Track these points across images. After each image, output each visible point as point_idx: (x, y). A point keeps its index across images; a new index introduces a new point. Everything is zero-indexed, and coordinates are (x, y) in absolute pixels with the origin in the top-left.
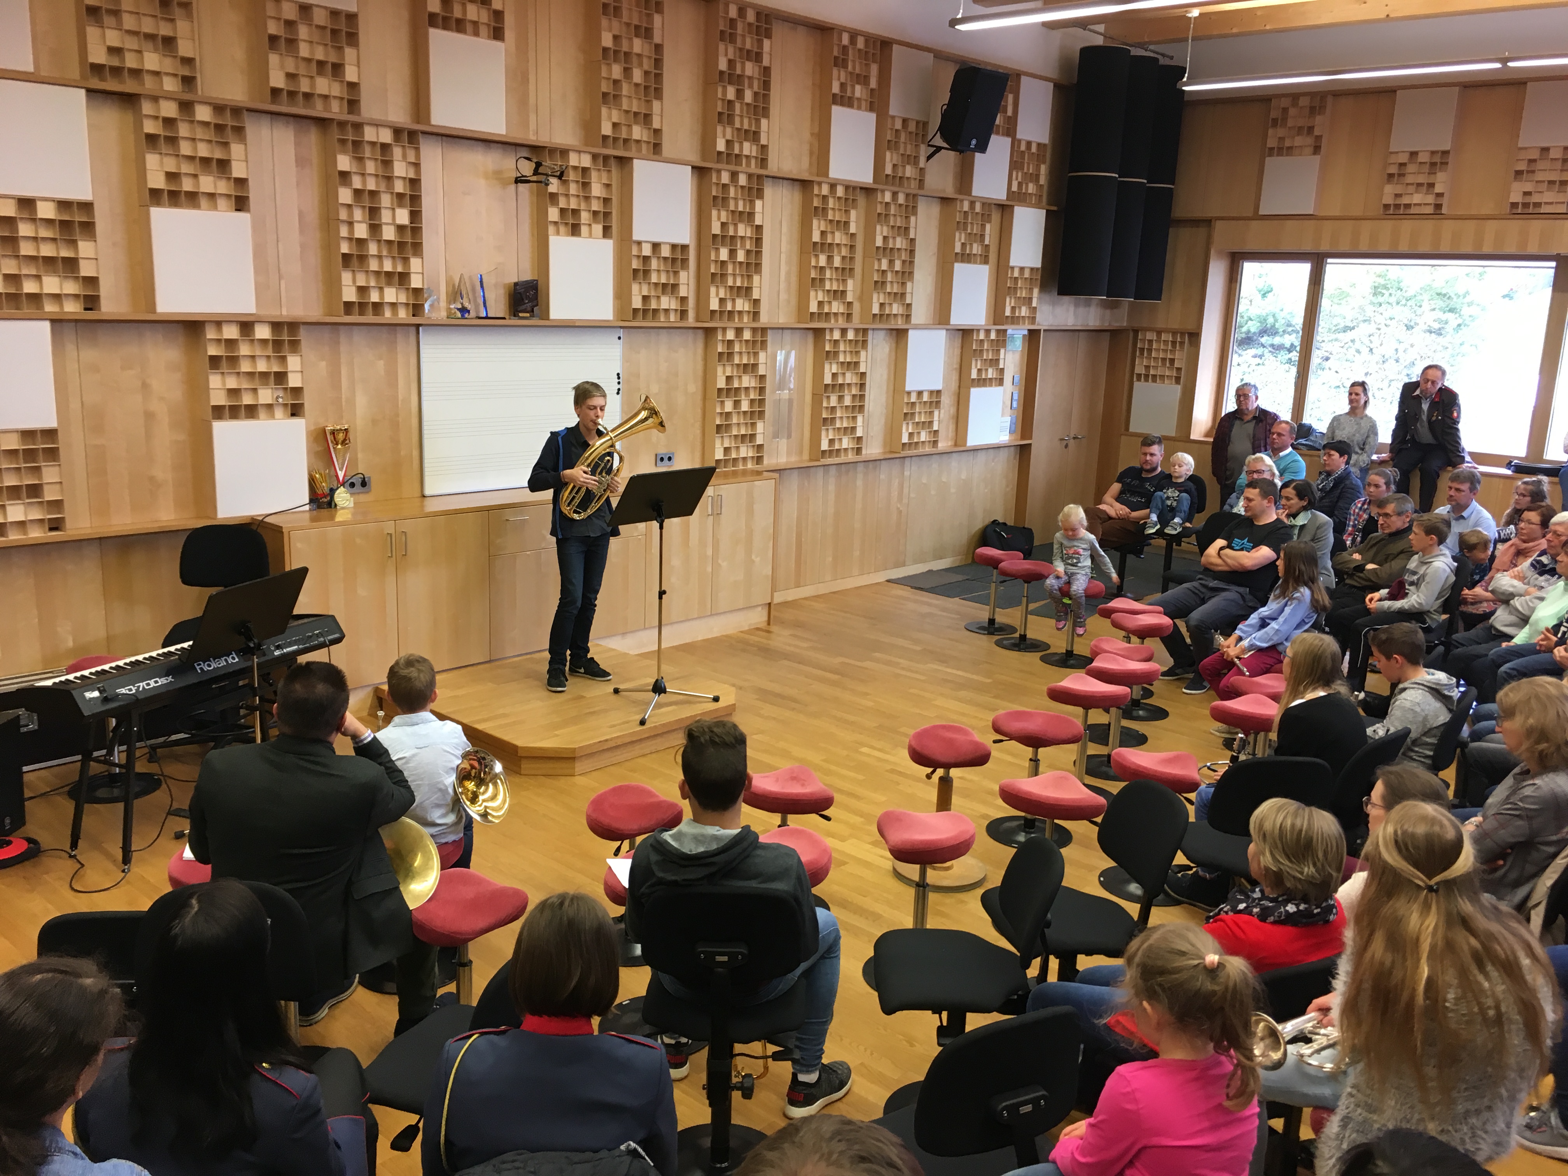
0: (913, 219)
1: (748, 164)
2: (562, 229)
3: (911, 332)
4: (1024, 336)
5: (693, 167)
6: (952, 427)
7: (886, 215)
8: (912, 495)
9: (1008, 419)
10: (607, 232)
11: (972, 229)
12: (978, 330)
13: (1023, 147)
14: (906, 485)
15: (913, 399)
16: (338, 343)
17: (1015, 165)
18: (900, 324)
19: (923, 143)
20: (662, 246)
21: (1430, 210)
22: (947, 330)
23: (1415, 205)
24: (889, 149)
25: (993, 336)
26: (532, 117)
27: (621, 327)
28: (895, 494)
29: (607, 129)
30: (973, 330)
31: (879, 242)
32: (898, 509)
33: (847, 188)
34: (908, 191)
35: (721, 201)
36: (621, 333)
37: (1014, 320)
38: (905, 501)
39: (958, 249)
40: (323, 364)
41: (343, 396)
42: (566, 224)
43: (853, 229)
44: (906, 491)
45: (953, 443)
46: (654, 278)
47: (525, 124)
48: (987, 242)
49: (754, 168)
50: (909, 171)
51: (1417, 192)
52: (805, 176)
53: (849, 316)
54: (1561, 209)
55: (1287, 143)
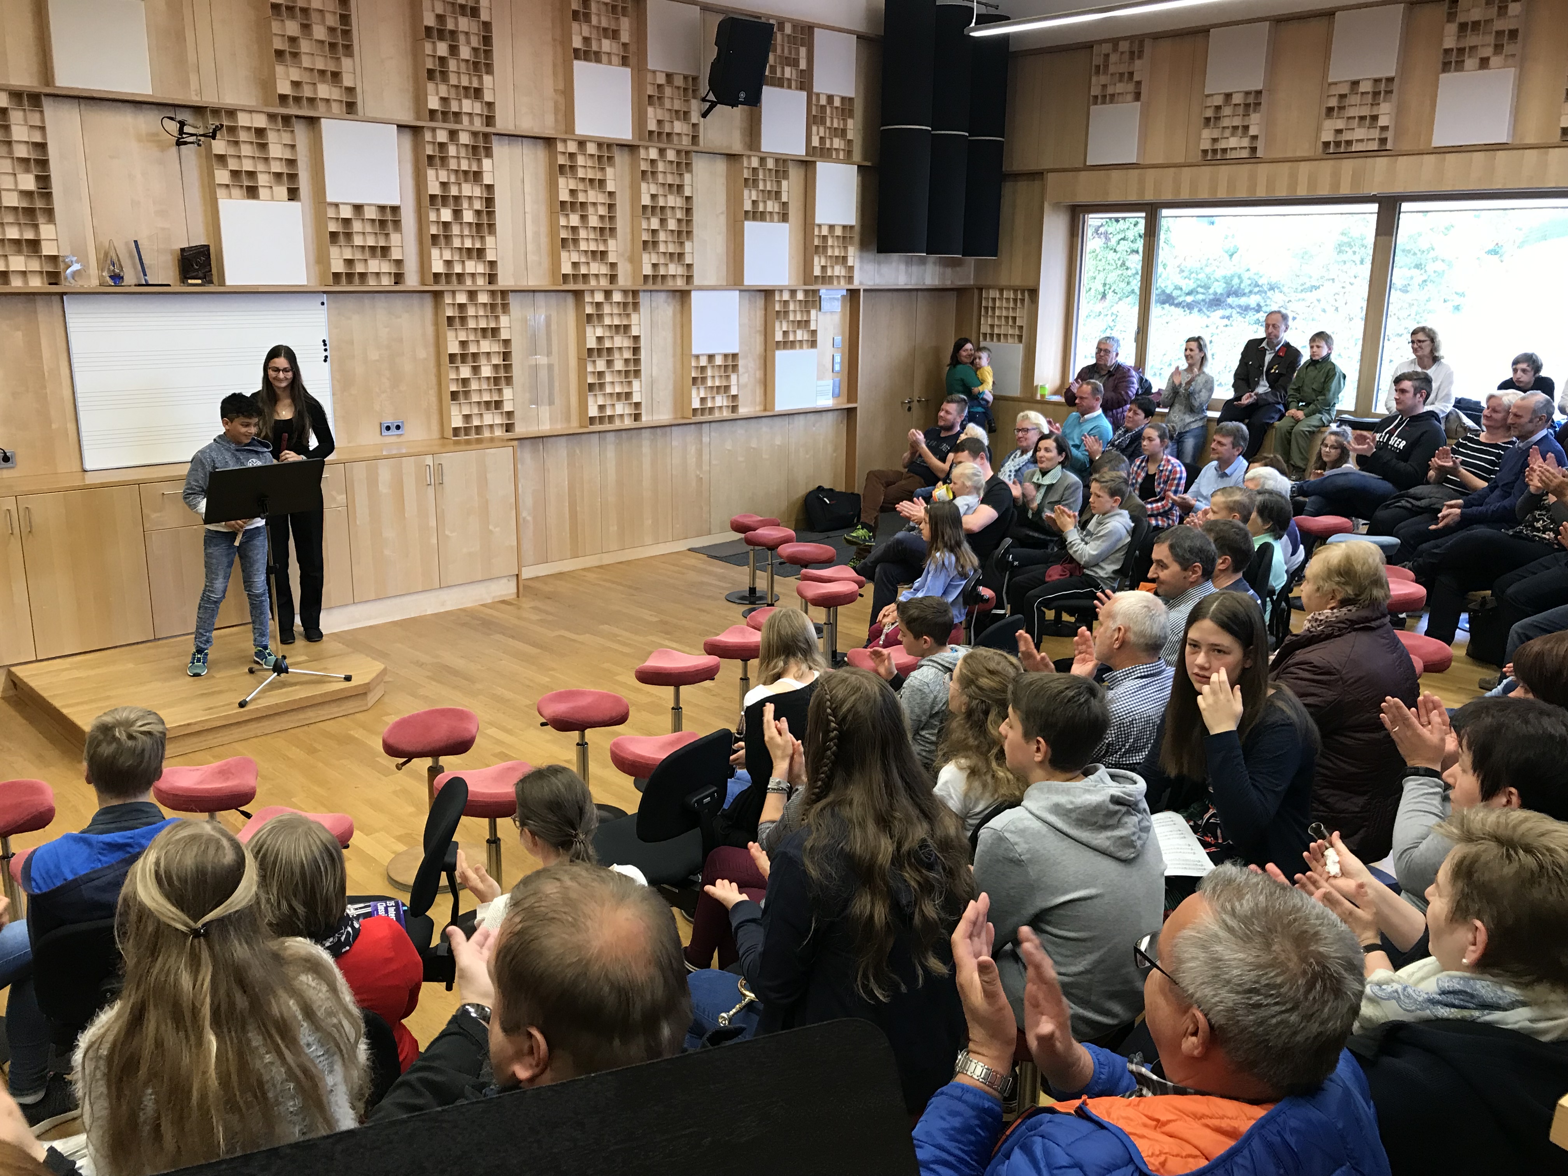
0: (687, 177)
1: (471, 122)
2: (236, 192)
3: (693, 294)
4: (843, 296)
5: (399, 126)
6: (759, 391)
7: (653, 173)
8: (714, 462)
9: (830, 382)
10: (293, 194)
11: (765, 186)
12: (781, 291)
13: (823, 101)
14: (706, 451)
15: (703, 362)
17: (814, 119)
18: (680, 284)
19: (694, 98)
20: (366, 208)
21: (1245, 154)
22: (740, 291)
23: (1231, 149)
24: (650, 104)
25: (800, 296)
26: (193, 79)
27: (324, 292)
28: (692, 460)
29: (284, 88)
30: (773, 291)
31: (646, 200)
32: (697, 476)
33: (600, 145)
34: (679, 147)
35: (438, 159)
36: (325, 298)
37: (826, 279)
38: (706, 467)
39: (748, 206)
42: (242, 186)
43: (610, 187)
44: (706, 457)
45: (762, 408)
46: (358, 241)
47: (186, 84)
48: (784, 199)
49: (478, 125)
50: (679, 127)
51: (1233, 135)
52: (549, 133)
53: (613, 278)
54: (1374, 146)
55: (1110, 90)
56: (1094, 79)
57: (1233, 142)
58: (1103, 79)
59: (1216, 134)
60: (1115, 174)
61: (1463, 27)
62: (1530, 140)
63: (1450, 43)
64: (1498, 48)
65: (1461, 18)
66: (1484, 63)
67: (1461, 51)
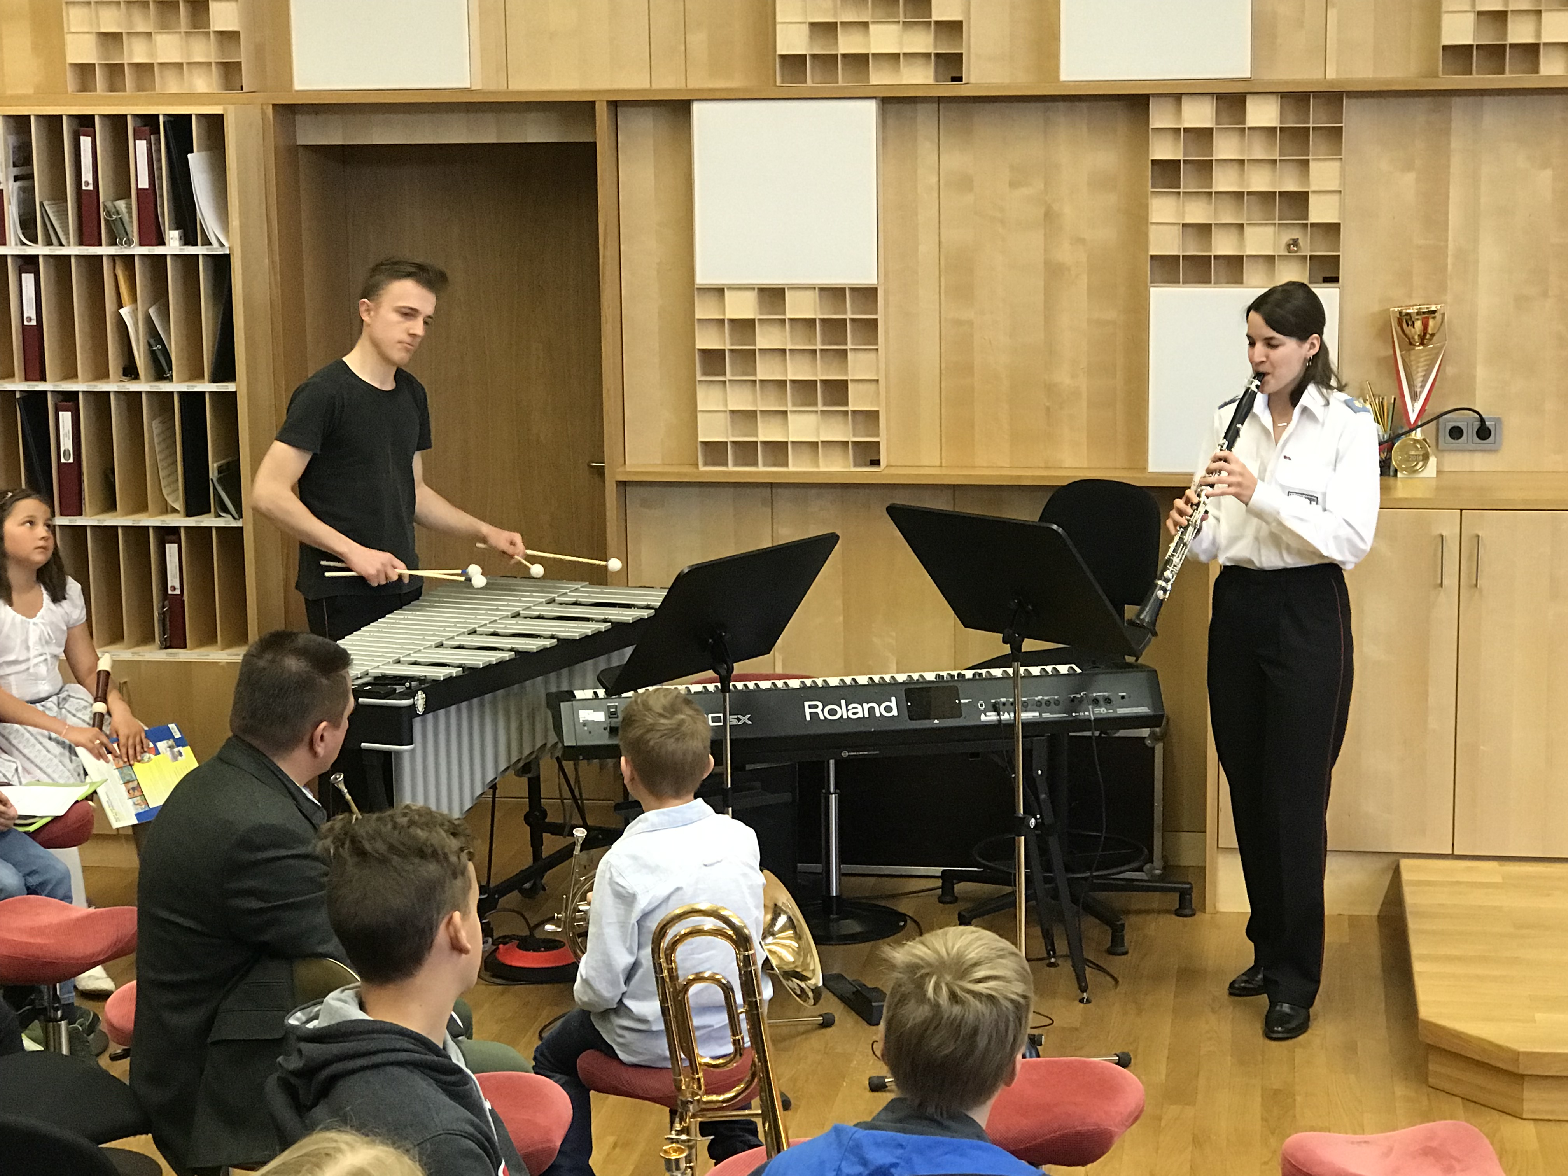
16: (1446, 132)
40: (1409, 179)
41: (1451, 245)
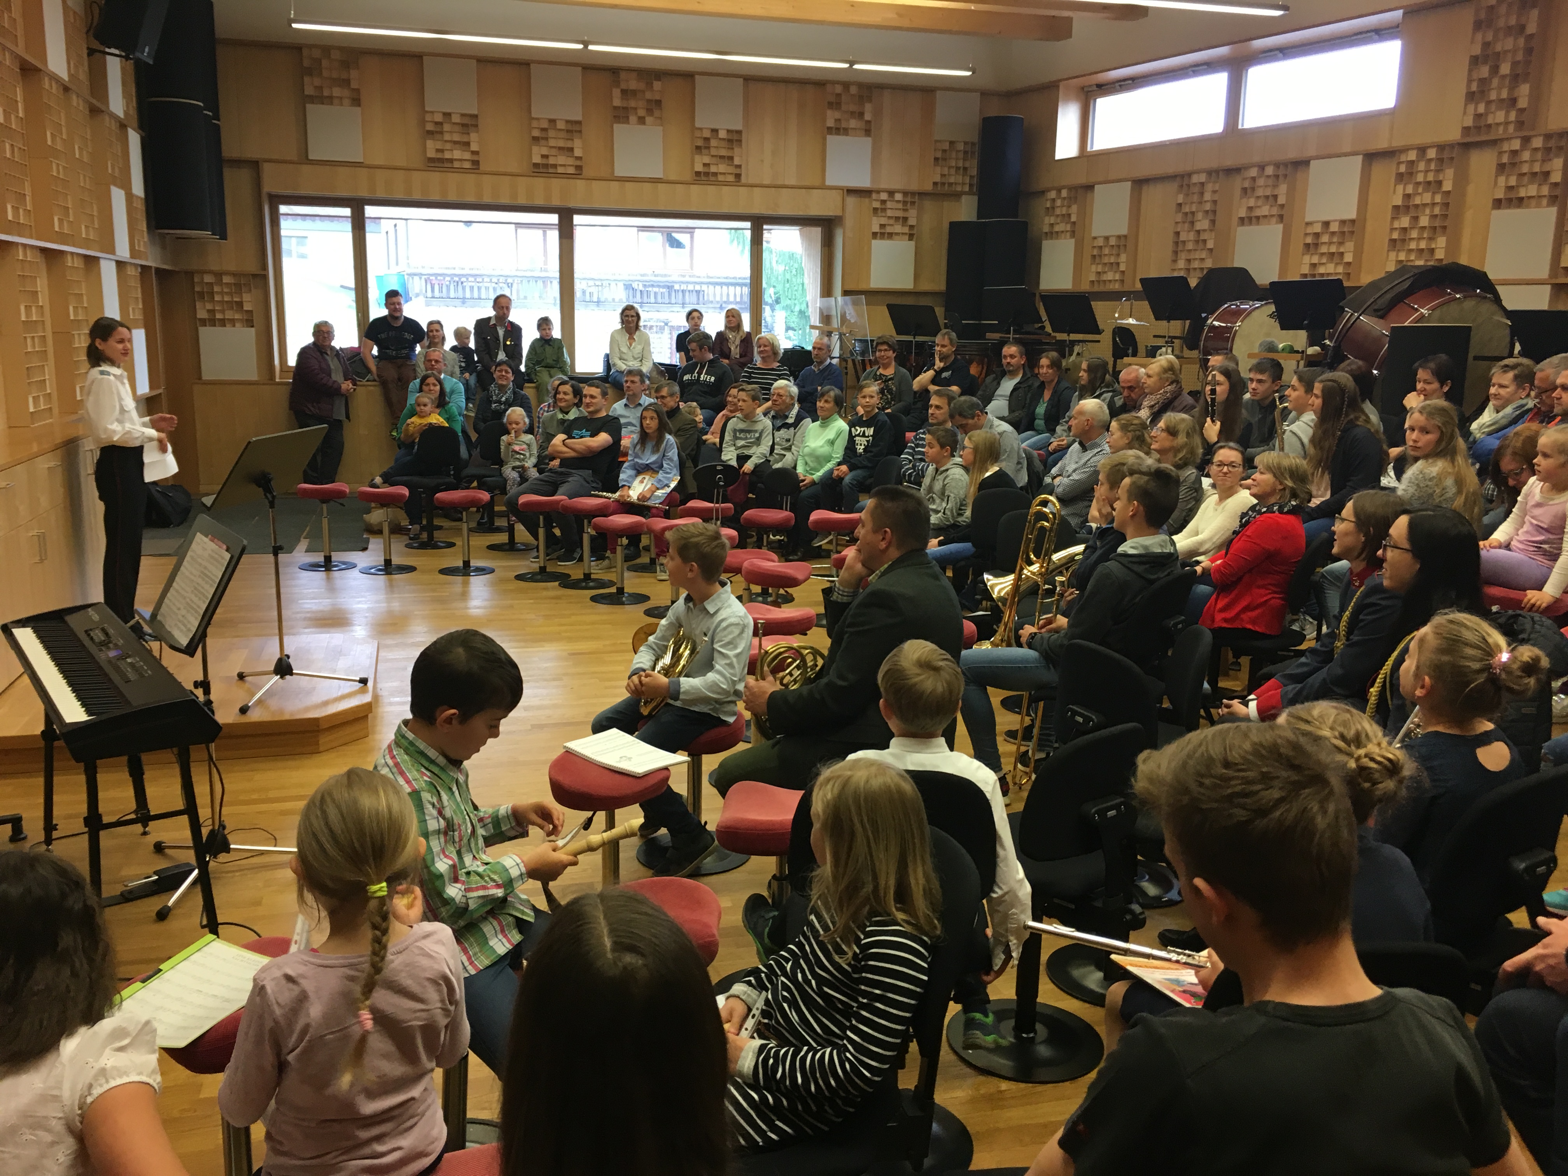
11: (114, 148)
13: (124, 63)
17: (123, 81)
21: (469, 165)
22: (115, 261)
23: (457, 160)
24: (70, 45)
25: (134, 271)
30: (125, 263)
37: (139, 254)
39: (110, 170)
48: (121, 165)
50: (81, 74)
51: (456, 148)
54: (571, 170)
55: (326, 93)
56: (307, 79)
57: (457, 154)
58: (317, 82)
59: (439, 145)
60: (341, 170)
61: (624, 92)
62: (673, 177)
63: (617, 102)
64: (650, 111)
65: (623, 86)
66: (642, 121)
67: (625, 109)
